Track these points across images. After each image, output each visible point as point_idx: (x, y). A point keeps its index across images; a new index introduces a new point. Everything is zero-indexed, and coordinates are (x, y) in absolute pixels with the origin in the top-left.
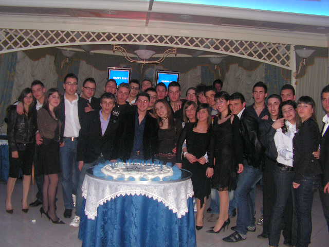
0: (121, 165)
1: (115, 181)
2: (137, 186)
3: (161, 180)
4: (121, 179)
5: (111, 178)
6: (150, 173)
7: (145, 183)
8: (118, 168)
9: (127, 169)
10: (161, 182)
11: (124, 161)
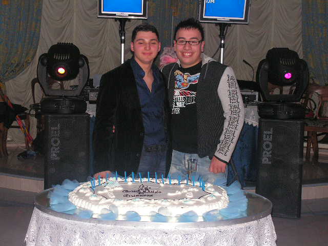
0: (113, 184)
1: (98, 221)
2: (144, 233)
3: (200, 219)
4: (110, 217)
5: (87, 216)
6: (176, 202)
7: (163, 226)
8: (106, 191)
9: (126, 194)
10: (198, 225)
11: (121, 175)
